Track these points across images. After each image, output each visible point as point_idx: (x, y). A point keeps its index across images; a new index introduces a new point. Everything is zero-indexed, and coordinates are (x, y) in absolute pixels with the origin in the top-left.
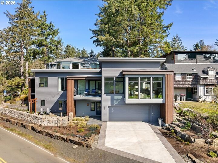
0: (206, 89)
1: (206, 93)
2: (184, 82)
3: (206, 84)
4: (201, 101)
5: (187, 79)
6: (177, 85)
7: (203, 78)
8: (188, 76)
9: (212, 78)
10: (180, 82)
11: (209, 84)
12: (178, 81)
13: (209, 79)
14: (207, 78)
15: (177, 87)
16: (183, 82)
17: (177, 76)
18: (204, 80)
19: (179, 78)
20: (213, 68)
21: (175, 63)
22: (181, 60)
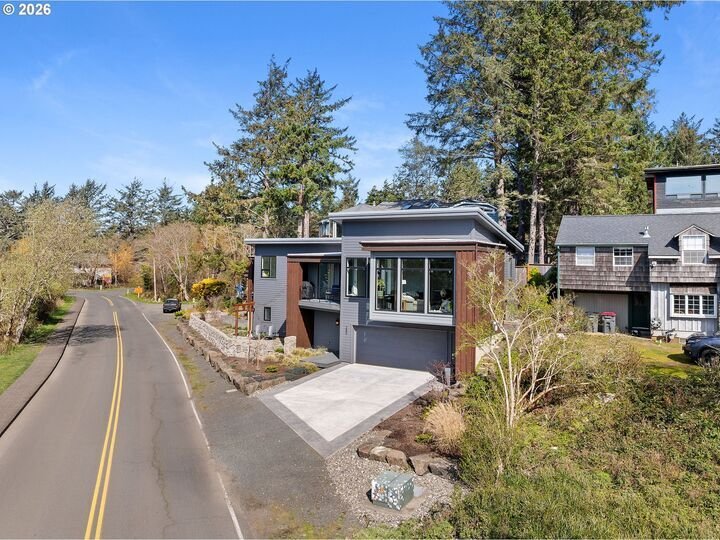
0: (676, 297)
1: (676, 311)
2: (602, 274)
3: (670, 281)
4: (659, 338)
5: (614, 265)
6: (580, 283)
7: (660, 261)
8: (616, 254)
9: (694, 260)
10: (590, 274)
11: (682, 280)
12: (583, 269)
13: (683, 264)
14: (675, 261)
15: (580, 288)
16: (600, 272)
17: (580, 253)
18: (666, 269)
19: (589, 260)
20: (701, 230)
21: (659, 211)
22: (679, 197)
